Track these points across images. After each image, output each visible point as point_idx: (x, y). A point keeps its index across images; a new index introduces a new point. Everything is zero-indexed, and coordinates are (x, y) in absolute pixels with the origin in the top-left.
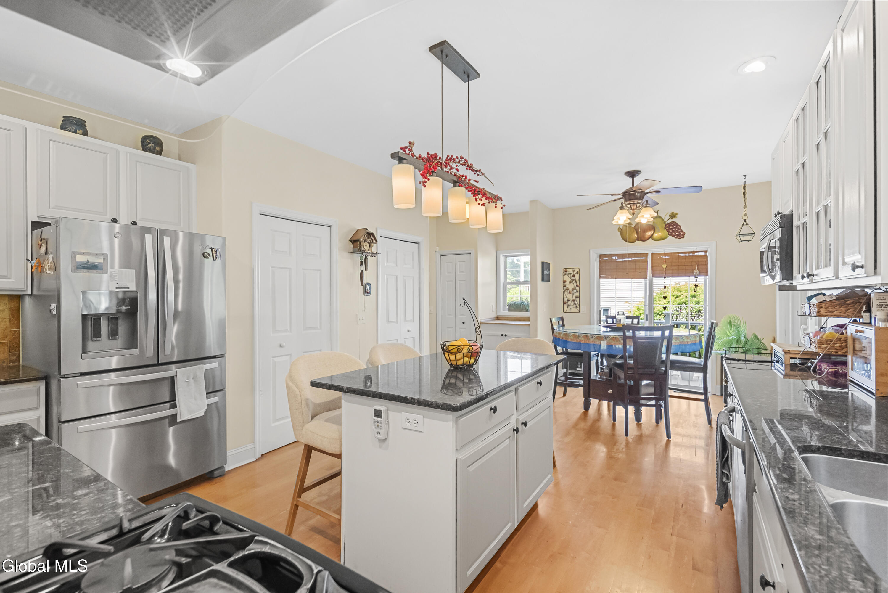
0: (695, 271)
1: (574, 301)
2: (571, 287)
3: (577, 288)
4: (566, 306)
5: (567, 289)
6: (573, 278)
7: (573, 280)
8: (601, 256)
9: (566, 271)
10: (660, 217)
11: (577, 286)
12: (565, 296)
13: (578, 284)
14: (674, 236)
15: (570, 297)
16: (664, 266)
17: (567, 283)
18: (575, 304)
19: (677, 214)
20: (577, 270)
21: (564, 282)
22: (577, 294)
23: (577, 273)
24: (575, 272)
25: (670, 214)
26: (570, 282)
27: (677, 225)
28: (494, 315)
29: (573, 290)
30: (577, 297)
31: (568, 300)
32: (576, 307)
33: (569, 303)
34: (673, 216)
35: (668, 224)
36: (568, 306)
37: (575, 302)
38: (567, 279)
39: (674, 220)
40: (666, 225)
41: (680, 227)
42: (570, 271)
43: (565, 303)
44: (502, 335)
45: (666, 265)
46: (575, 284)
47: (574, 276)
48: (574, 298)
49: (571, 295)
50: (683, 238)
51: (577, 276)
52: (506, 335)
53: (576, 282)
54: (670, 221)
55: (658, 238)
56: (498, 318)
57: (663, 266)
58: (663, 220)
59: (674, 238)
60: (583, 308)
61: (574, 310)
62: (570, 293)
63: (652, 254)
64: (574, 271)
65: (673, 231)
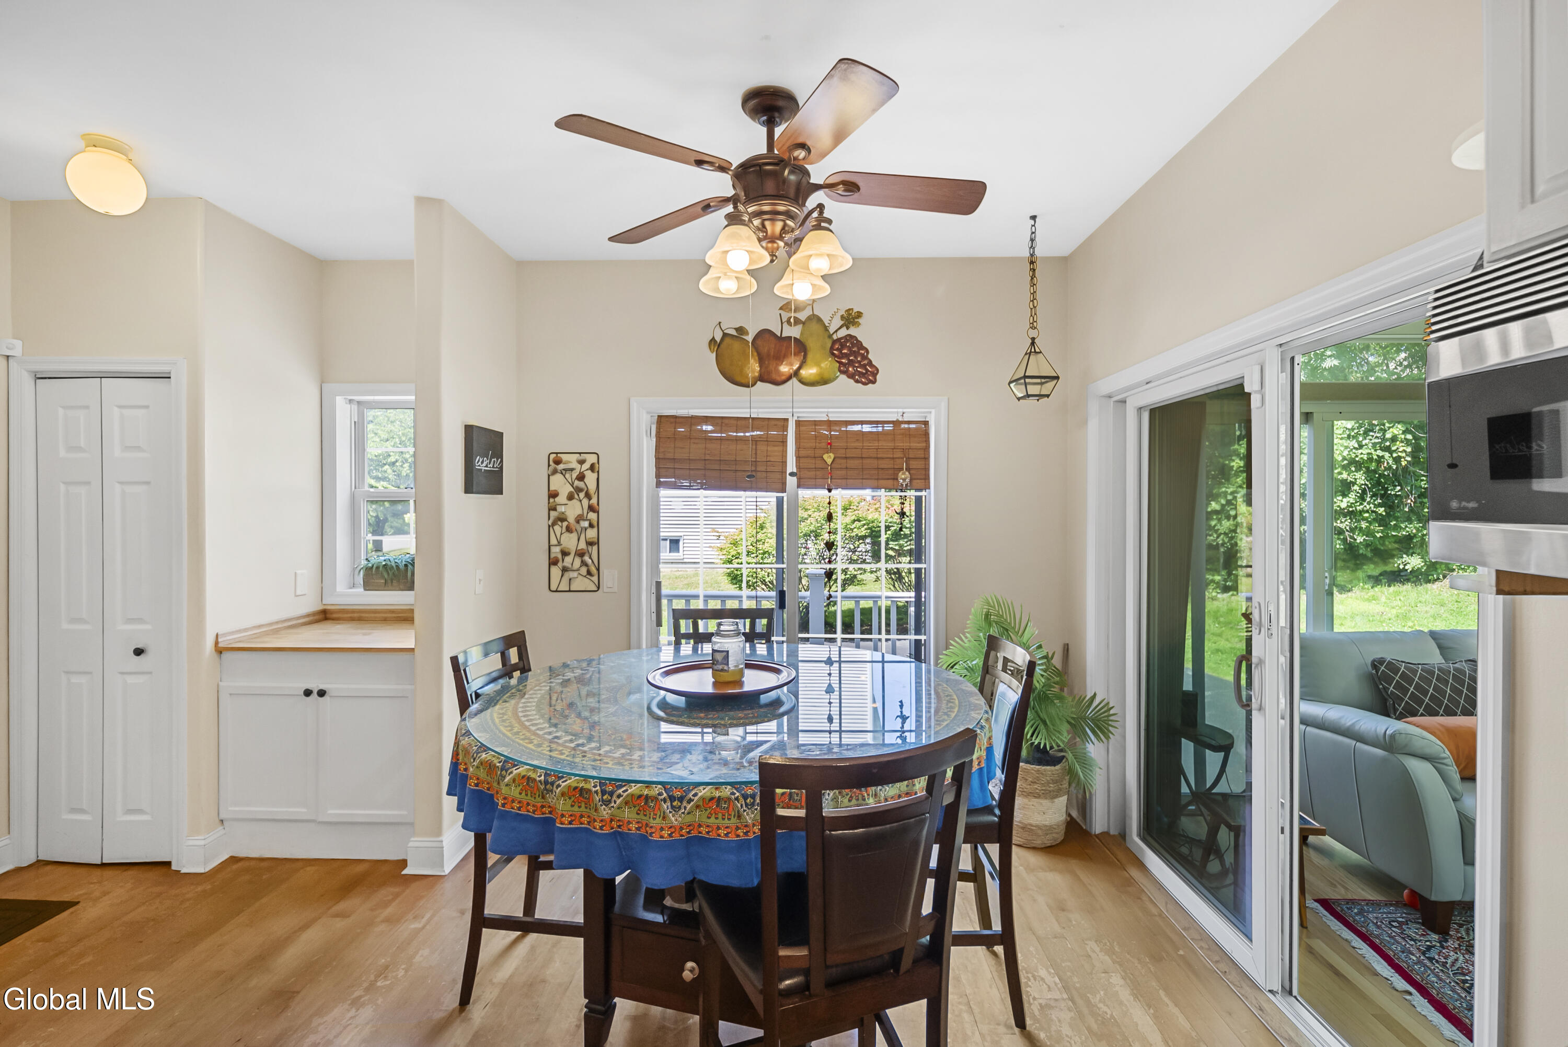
0: (901, 476)
1: (581, 554)
2: (573, 510)
3: (592, 516)
4: (556, 572)
5: (562, 519)
6: (580, 484)
7: (578, 490)
8: (661, 420)
9: (558, 462)
10: (819, 320)
11: (591, 508)
12: (554, 541)
13: (594, 501)
14: (851, 376)
15: (570, 542)
16: (829, 458)
17: (562, 499)
18: (584, 563)
19: (859, 314)
20: (591, 459)
21: (553, 495)
22: (591, 534)
23: (592, 468)
24: (586, 466)
25: (842, 312)
26: (570, 497)
27: (860, 345)
28: (310, 605)
29: (579, 519)
30: (590, 544)
31: (565, 553)
32: (589, 573)
33: (568, 560)
34: (851, 319)
35: (839, 340)
36: (565, 570)
37: (586, 558)
38: (561, 484)
39: (853, 331)
40: (834, 342)
41: (867, 352)
42: (571, 461)
43: (553, 562)
44: (308, 693)
45: (832, 456)
46: (585, 502)
47: (581, 477)
48: (582, 545)
49: (574, 536)
50: (874, 382)
51: (590, 478)
52: (322, 693)
53: (588, 496)
54: (843, 333)
55: (813, 379)
56: (325, 616)
57: (825, 457)
58: (826, 329)
59: (852, 381)
60: (609, 577)
61: (581, 583)
62: (569, 530)
63: (799, 423)
64: (582, 462)
65: (851, 363)
